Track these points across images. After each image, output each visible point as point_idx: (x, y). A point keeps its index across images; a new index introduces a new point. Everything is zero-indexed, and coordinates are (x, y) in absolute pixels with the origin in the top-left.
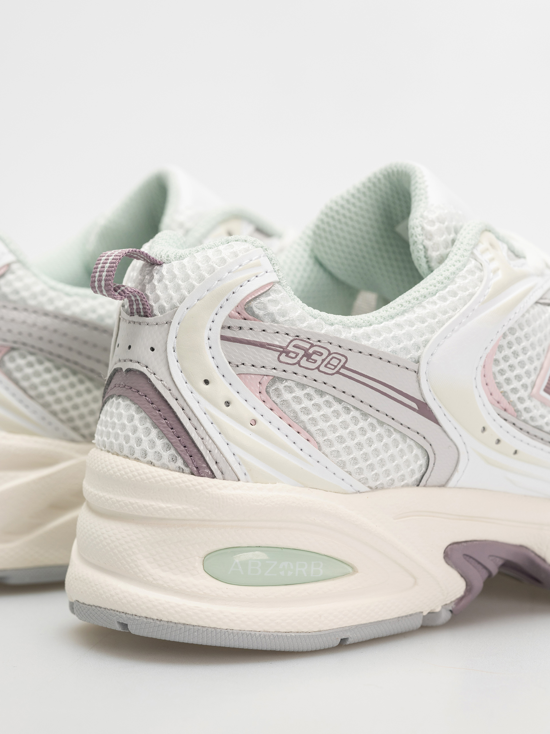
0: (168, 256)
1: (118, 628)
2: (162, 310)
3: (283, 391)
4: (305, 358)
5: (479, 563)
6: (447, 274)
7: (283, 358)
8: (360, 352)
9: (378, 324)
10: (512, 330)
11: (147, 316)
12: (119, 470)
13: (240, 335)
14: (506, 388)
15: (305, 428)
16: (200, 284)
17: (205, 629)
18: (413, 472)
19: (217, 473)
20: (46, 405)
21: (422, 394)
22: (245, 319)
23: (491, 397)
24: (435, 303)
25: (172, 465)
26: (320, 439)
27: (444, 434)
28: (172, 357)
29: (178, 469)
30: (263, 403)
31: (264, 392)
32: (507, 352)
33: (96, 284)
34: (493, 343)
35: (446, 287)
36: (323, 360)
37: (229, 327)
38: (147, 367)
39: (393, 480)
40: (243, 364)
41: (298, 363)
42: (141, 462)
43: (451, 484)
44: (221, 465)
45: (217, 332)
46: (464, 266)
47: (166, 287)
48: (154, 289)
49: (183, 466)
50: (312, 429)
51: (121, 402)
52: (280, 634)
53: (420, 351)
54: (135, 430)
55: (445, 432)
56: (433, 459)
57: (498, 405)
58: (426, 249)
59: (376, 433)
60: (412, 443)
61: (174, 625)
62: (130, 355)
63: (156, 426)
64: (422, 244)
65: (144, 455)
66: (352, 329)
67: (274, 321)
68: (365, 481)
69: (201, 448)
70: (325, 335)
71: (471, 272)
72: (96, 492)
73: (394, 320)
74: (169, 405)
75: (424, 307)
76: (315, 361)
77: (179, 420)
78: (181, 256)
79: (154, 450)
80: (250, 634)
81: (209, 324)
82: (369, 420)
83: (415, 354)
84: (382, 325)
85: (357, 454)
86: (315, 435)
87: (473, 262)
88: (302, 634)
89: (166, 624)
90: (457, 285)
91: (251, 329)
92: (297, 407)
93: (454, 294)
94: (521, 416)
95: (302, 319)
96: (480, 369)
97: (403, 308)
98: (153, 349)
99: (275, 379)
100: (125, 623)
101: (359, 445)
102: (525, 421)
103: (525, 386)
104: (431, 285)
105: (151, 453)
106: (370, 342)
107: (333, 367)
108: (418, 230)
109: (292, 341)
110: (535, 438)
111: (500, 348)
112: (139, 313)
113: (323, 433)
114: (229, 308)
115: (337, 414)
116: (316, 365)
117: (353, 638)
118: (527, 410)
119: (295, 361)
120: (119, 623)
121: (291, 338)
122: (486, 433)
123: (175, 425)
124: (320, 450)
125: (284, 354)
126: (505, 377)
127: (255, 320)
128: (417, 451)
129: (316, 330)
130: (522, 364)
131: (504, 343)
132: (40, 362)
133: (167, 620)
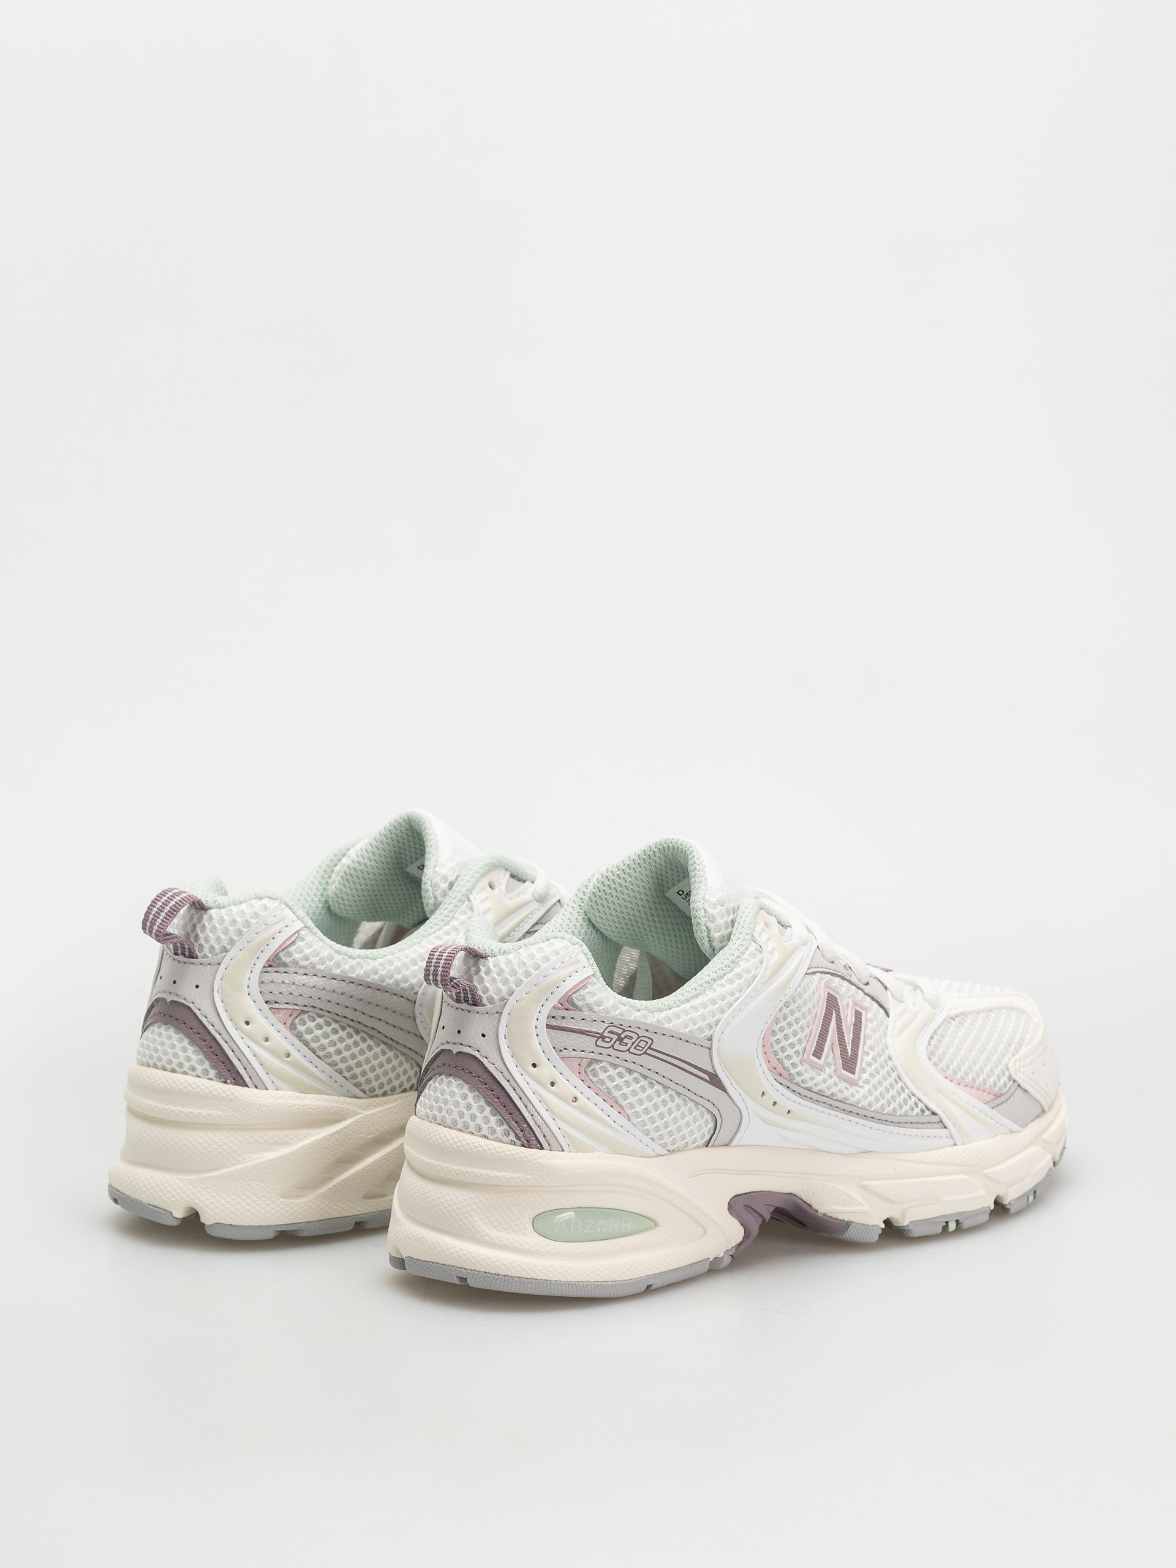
0: (492, 950)
1: (456, 1281)
2: (491, 1001)
3: (599, 1071)
4: (618, 1042)
5: (756, 1212)
6: (732, 958)
7: (600, 1042)
8: (664, 1035)
9: (676, 1007)
10: (787, 1005)
11: (476, 1006)
12: (455, 1143)
13: (563, 1024)
14: (782, 1055)
15: (617, 1102)
16: (528, 979)
17: (537, 1281)
18: (703, 1136)
19: (545, 1144)
20: (333, 1064)
21: (713, 1067)
22: (567, 1010)
23: (768, 1064)
24: (723, 986)
25: (505, 1139)
26: (629, 1112)
27: (730, 1100)
28: (503, 1045)
29: (510, 1142)
30: (582, 1082)
31: (583, 1073)
32: (783, 1023)
33: (431, 977)
34: (772, 1017)
35: (732, 970)
36: (633, 1043)
37: (553, 1017)
38: (478, 1051)
39: (687, 1143)
40: (566, 1049)
41: (612, 1046)
42: (475, 1135)
43: (734, 1143)
44: (548, 1138)
45: (544, 1021)
46: (746, 949)
47: (494, 980)
48: (481, 980)
49: (515, 1139)
50: (623, 1103)
51: (453, 1080)
52: (599, 1283)
53: (712, 1030)
54: (469, 1107)
55: (731, 1098)
56: (720, 1122)
57: (774, 1070)
58: (709, 930)
59: (675, 1104)
60: (703, 1109)
61: (510, 1278)
62: (459, 1039)
63: (489, 1104)
64: (705, 925)
65: (478, 1129)
66: (655, 1013)
67: (591, 1010)
68: (664, 1146)
69: (532, 1124)
70: (635, 1021)
71: (753, 955)
72: (429, 1161)
73: (690, 1003)
74: (501, 1085)
75: (715, 990)
76: (627, 1044)
77: (511, 1099)
78: (505, 952)
79: (488, 1126)
80: (576, 1284)
81: (536, 1015)
82: (669, 1092)
83: (708, 1033)
84: (680, 1008)
85: (659, 1123)
86: (625, 1108)
87: (754, 944)
88: (617, 1283)
89: (503, 1277)
90: (742, 968)
91: (572, 1018)
92: (611, 1085)
93: (739, 976)
94: (793, 1079)
95: (615, 1008)
96: (761, 1040)
97: (696, 992)
98: (483, 1036)
99: (592, 1061)
100: (465, 1277)
101: (661, 1115)
102: (797, 1084)
103: (797, 1052)
104: (719, 969)
105: (485, 1128)
106: (671, 1025)
107: (641, 1049)
108: (702, 913)
109: (607, 1028)
110: (805, 1098)
111: (776, 1021)
112: (467, 1001)
113: (632, 1106)
114: (554, 1001)
115: (643, 1089)
116: (627, 1047)
117: (656, 1284)
118: (799, 1074)
119: (610, 1045)
120: (457, 1276)
121: (607, 1026)
122: (765, 1097)
123: (508, 1103)
124: (629, 1121)
125: (600, 1039)
126: (780, 1045)
127: (575, 1011)
128: (707, 1116)
129: (627, 1017)
130: (795, 1034)
131: (780, 1016)
132: (328, 1024)
133: (504, 1274)
